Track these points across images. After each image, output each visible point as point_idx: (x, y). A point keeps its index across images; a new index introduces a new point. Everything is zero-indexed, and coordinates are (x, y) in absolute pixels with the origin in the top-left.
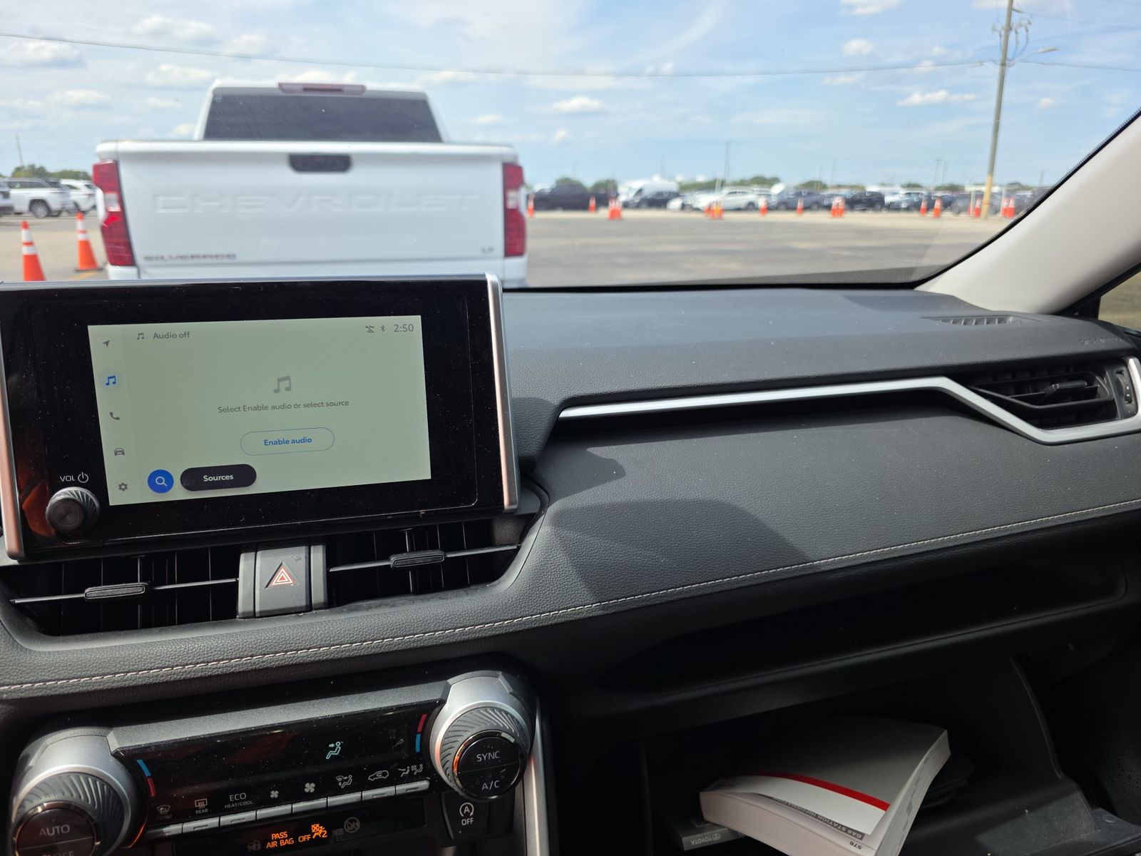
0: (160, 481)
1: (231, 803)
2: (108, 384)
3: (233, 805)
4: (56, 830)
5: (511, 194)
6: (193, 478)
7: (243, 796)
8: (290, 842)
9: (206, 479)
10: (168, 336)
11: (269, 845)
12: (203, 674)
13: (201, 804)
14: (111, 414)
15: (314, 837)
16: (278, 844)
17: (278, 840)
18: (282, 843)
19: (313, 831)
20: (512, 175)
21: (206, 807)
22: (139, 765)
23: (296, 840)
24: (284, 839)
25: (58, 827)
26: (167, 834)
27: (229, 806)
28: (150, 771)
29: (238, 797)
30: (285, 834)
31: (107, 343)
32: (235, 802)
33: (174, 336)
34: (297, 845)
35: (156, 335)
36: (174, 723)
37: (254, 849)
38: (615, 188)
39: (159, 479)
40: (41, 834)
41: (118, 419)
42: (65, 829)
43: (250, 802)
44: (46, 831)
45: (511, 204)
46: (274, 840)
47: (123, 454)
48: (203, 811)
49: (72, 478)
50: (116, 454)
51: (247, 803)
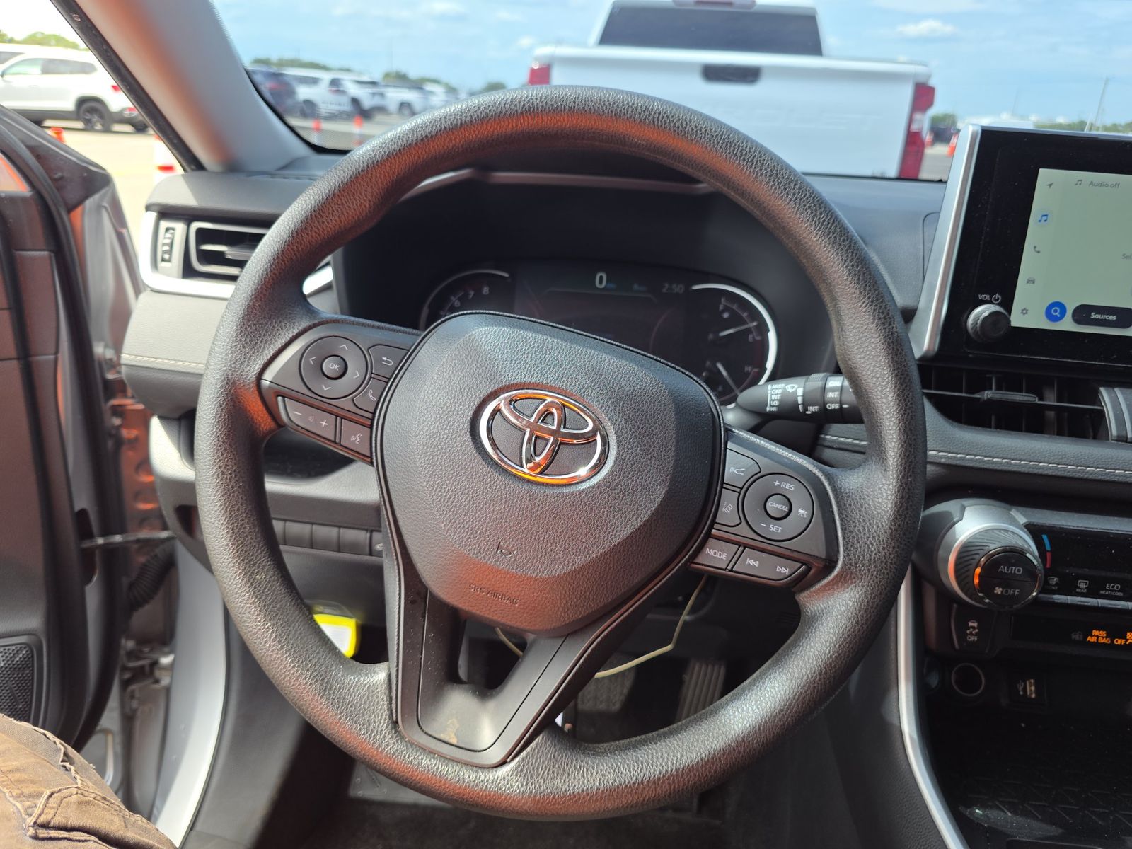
0: (1056, 311)
1: (1106, 590)
2: (1040, 221)
3: (1107, 593)
4: (1012, 569)
5: (918, 116)
6: (1083, 313)
7: (1117, 587)
8: (1107, 641)
9: (1094, 316)
10: (1102, 184)
11: (1089, 639)
12: (1103, 477)
13: (1083, 585)
14: (1035, 247)
15: (1128, 643)
16: (1097, 640)
17: (1098, 637)
18: (1101, 640)
19: (1128, 638)
20: (923, 95)
21: (1086, 588)
22: (1043, 539)
23: (1112, 641)
24: (1103, 637)
25: (1014, 568)
26: (1056, 601)
27: (1103, 592)
28: (1051, 547)
29: (1113, 587)
30: (1103, 633)
31: (1050, 185)
32: (1110, 590)
33: (1106, 185)
34: (1112, 645)
35: (1091, 183)
36: (1076, 515)
37: (1077, 638)
38: (954, 123)
39: (1054, 311)
40: (1000, 570)
41: (1039, 252)
42: (1019, 571)
43: (1122, 594)
44: (1004, 568)
45: (915, 128)
46: (1094, 636)
47: (1034, 283)
48: (1082, 591)
49: (988, 297)
50: (1028, 282)
51: (1118, 594)
